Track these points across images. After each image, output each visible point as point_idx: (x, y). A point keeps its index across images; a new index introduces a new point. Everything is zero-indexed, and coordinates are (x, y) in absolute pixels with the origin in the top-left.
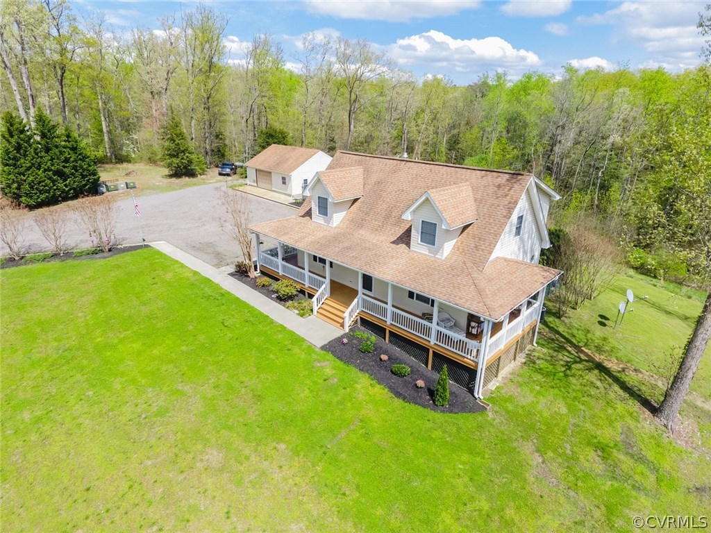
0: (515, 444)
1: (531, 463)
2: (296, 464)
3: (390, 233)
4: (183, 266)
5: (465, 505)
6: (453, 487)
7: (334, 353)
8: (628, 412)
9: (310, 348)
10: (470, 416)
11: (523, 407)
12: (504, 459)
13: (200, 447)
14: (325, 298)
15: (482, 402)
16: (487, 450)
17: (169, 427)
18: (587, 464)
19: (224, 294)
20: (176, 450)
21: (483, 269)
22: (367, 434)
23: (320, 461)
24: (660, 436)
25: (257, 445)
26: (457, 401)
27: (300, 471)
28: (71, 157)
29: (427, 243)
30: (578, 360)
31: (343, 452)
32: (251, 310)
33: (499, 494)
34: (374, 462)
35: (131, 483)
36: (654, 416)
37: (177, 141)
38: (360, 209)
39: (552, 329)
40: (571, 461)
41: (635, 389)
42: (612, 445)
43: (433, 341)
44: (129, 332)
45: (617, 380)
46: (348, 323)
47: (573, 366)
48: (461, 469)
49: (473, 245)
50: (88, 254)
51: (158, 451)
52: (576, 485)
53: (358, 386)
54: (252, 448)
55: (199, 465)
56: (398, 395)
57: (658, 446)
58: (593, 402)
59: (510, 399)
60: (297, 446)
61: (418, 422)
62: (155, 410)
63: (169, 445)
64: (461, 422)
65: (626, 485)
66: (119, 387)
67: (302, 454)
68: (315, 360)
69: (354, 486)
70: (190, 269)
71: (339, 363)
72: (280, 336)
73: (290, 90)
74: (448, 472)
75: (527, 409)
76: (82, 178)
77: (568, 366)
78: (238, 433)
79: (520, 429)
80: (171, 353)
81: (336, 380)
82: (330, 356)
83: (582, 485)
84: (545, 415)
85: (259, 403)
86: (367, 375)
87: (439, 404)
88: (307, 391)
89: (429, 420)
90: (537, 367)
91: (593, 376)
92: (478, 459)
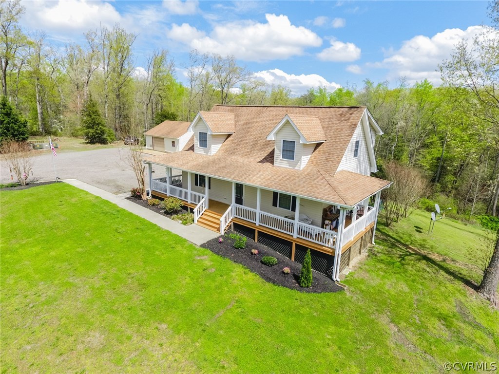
0: (373, 317)
1: (388, 331)
2: (177, 341)
3: (257, 156)
4: (87, 193)
5: (338, 371)
6: (324, 356)
7: (212, 250)
8: (457, 290)
9: (192, 246)
10: (331, 295)
11: (373, 287)
12: (366, 330)
13: (82, 330)
14: (204, 210)
15: (340, 284)
16: (350, 322)
17: (55, 313)
18: (435, 332)
19: (120, 211)
20: (59, 334)
21: (334, 174)
22: (242, 312)
23: (200, 338)
24: (486, 307)
25: (140, 326)
26: (319, 284)
27: (179, 348)
28: (4, 120)
29: (287, 159)
30: (408, 254)
31: (221, 329)
32: (142, 221)
33: (366, 360)
34: (250, 336)
35: (6, 368)
36: (477, 292)
37: (93, 117)
38: (232, 142)
39: (383, 233)
40: (422, 330)
41: (457, 273)
42: (451, 315)
43: (295, 235)
44: (31, 239)
45: (441, 267)
46: (223, 227)
47: (406, 258)
48: (329, 339)
49: (324, 159)
50: (8, 187)
51: (39, 336)
52: (431, 349)
53: (234, 274)
54: (135, 329)
55: (80, 347)
56: (268, 280)
57: (487, 315)
58: (427, 283)
59: (362, 281)
60: (178, 325)
61: (287, 301)
62: (43, 299)
63: (52, 330)
64: (324, 300)
65: (471, 347)
66: (11, 281)
67: (182, 332)
68: (195, 255)
69: (232, 359)
70: (92, 195)
71: (216, 257)
72: (166, 238)
73: (180, 94)
74: (318, 342)
75: (377, 289)
76: (13, 137)
77: (402, 258)
78: (121, 316)
79: (374, 304)
80: (67, 253)
81: (214, 270)
82: (208, 252)
83: (435, 349)
84: (392, 293)
85: (143, 290)
86: (241, 266)
87: (304, 285)
88: (188, 280)
89: (296, 299)
90: (379, 258)
91: (423, 264)
92: (343, 330)
